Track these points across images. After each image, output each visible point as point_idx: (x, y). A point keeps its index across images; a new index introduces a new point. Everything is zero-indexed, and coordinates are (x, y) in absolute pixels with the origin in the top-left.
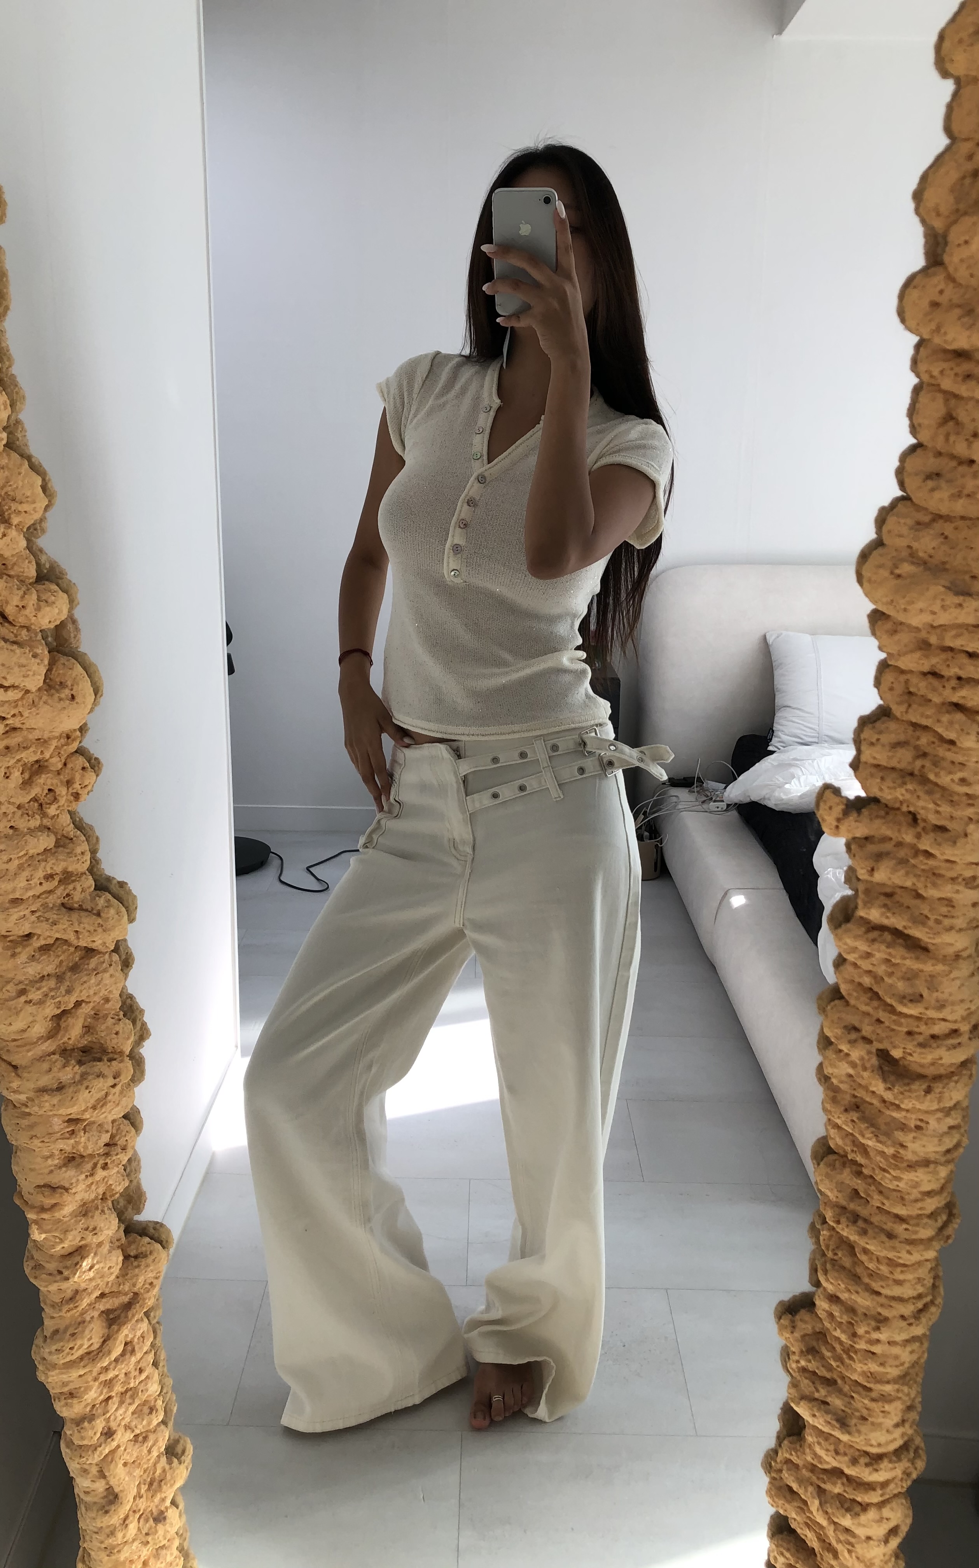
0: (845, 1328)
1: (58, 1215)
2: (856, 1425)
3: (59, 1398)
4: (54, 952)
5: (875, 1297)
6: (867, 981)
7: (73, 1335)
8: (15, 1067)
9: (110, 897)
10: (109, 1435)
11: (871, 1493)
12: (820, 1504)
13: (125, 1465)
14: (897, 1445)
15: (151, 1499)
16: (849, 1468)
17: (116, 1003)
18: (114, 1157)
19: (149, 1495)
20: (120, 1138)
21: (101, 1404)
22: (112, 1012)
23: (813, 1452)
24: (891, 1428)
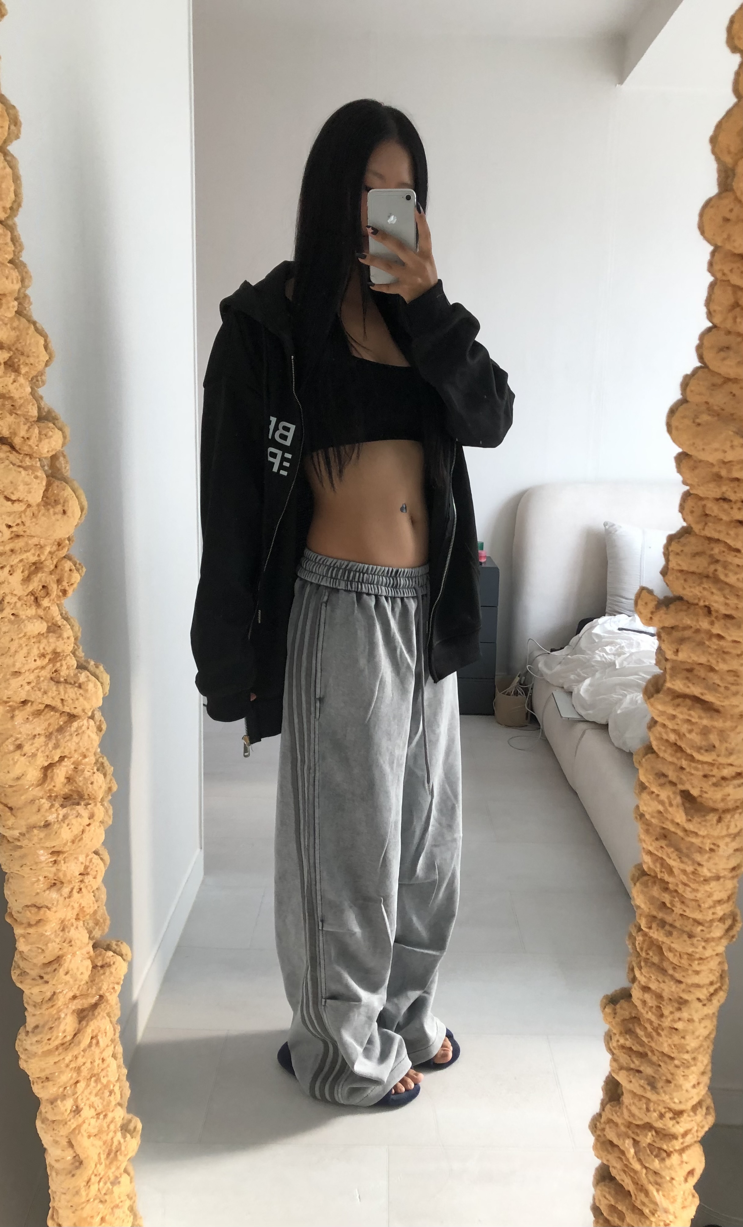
0: (654, 1010)
1: (40, 930)
2: (662, 1087)
3: (37, 1082)
4: (44, 716)
5: (677, 984)
6: (672, 737)
7: (51, 1028)
8: (11, 809)
9: (88, 674)
10: (76, 1112)
11: (674, 1142)
12: (635, 1153)
13: (89, 1137)
14: (694, 1103)
15: (108, 1166)
16: (659, 1122)
17: (91, 759)
18: (87, 884)
19: (108, 1163)
20: (92, 869)
21: (71, 1087)
22: (88, 767)
23: (629, 1111)
24: (690, 1089)
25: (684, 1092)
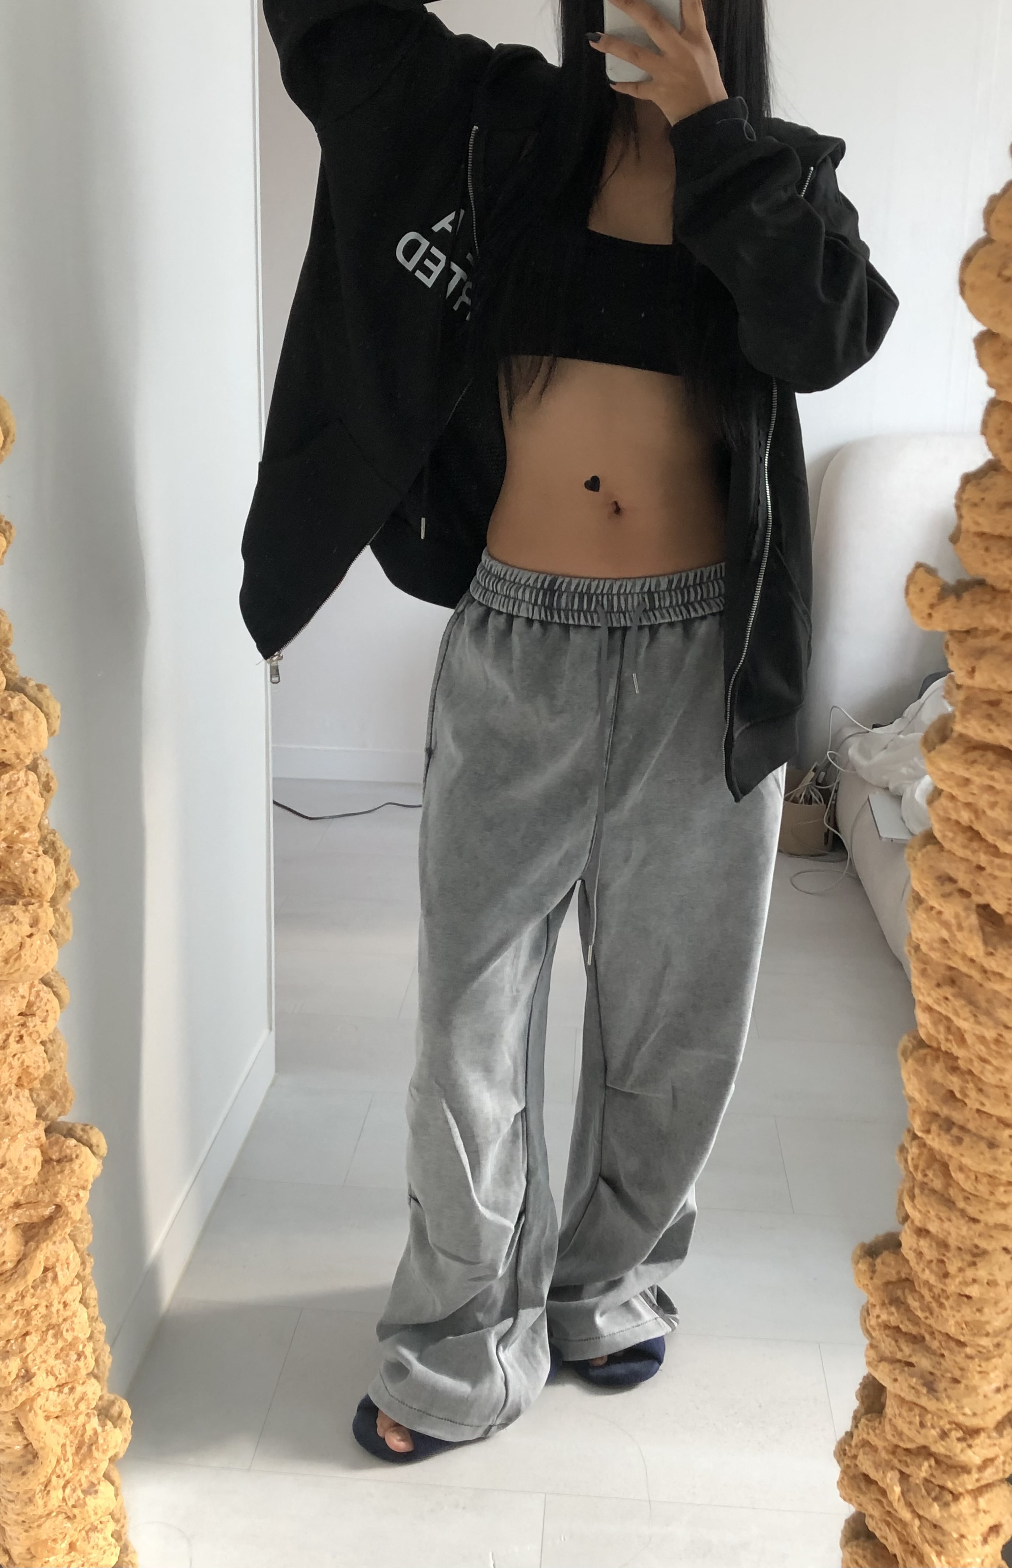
0: (934, 1266)
2: (945, 1390)
5: (972, 1223)
6: (965, 817)
9: (26, 699)
10: (26, 1379)
11: (966, 1476)
12: (903, 1493)
13: (47, 1418)
14: (999, 1417)
15: (79, 1466)
16: (938, 1445)
17: (32, 835)
18: (31, 1029)
19: (78, 1461)
20: (39, 1008)
21: (16, 1339)
22: (29, 846)
23: (894, 1427)
24: (990, 1394)
25: (981, 1397)
